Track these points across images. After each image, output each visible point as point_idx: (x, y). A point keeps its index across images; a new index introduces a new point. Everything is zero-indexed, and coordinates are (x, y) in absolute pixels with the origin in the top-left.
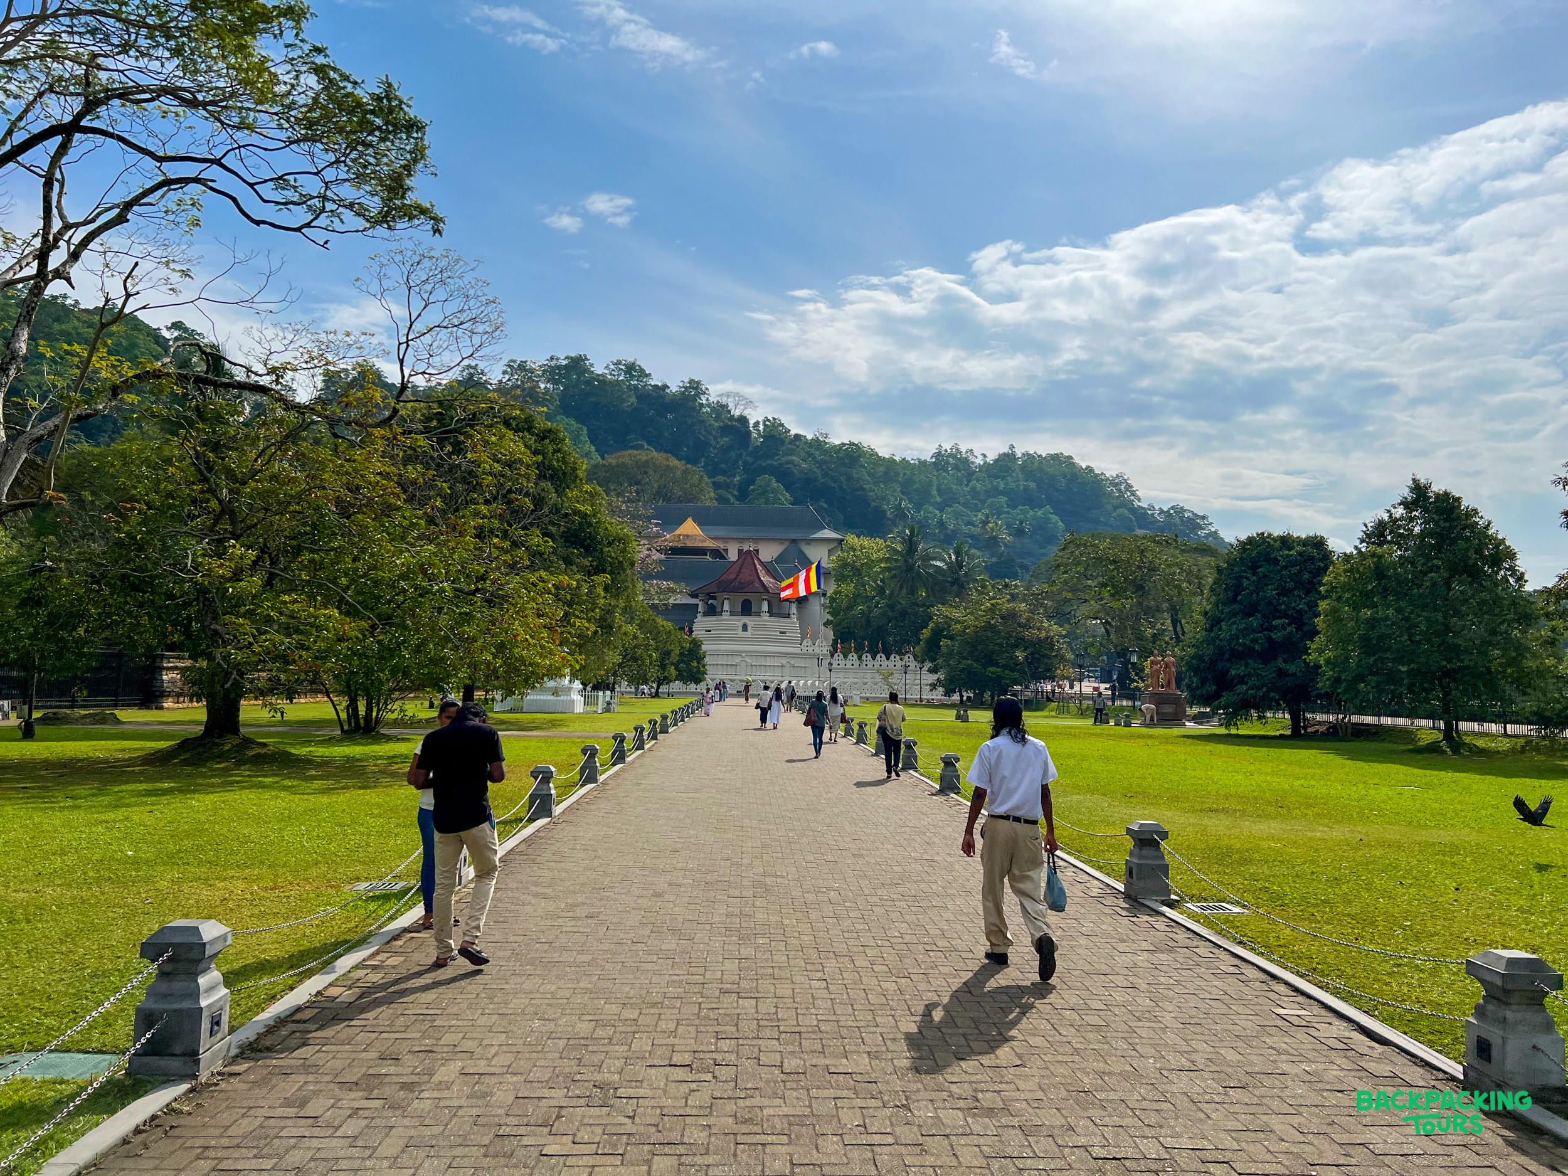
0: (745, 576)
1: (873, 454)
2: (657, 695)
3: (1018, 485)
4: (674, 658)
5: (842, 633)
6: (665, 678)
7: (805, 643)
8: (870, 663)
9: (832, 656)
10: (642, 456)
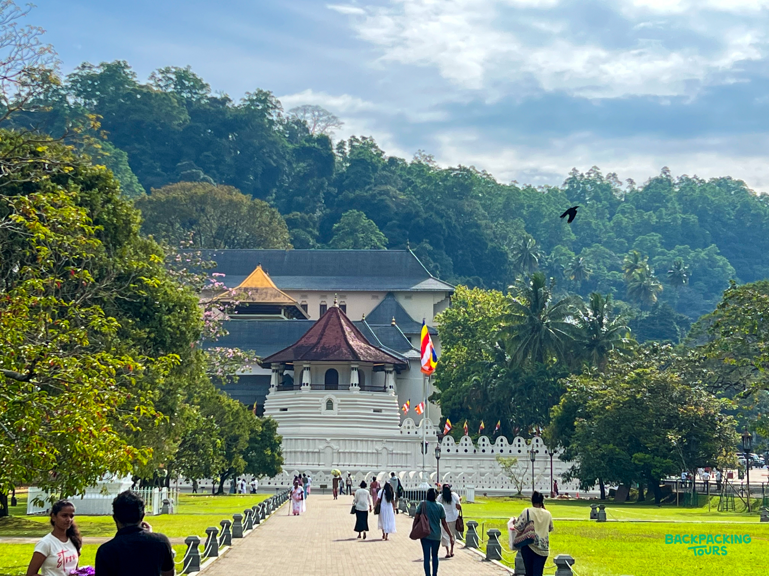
0: (329, 340)
1: (489, 182)
2: (220, 491)
3: (675, 219)
4: (243, 444)
5: (453, 411)
6: (231, 470)
7: (405, 423)
8: (489, 448)
9: (440, 439)
10: (199, 189)
